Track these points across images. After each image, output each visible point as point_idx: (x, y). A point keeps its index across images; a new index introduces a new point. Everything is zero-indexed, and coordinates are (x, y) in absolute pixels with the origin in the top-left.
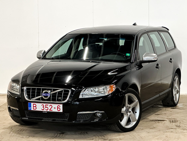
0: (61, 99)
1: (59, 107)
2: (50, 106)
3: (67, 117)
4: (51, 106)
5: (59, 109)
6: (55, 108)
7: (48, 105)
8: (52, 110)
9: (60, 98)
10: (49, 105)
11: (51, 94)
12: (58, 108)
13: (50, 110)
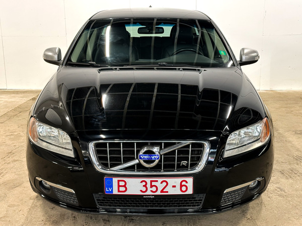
0: (188, 164)
1: (184, 183)
2: (162, 183)
3: (200, 203)
4: (165, 184)
5: (184, 188)
6: (174, 186)
7: (157, 181)
8: (167, 192)
9: (184, 163)
10: (160, 180)
11: (161, 156)
12: (181, 186)
13: (162, 191)
